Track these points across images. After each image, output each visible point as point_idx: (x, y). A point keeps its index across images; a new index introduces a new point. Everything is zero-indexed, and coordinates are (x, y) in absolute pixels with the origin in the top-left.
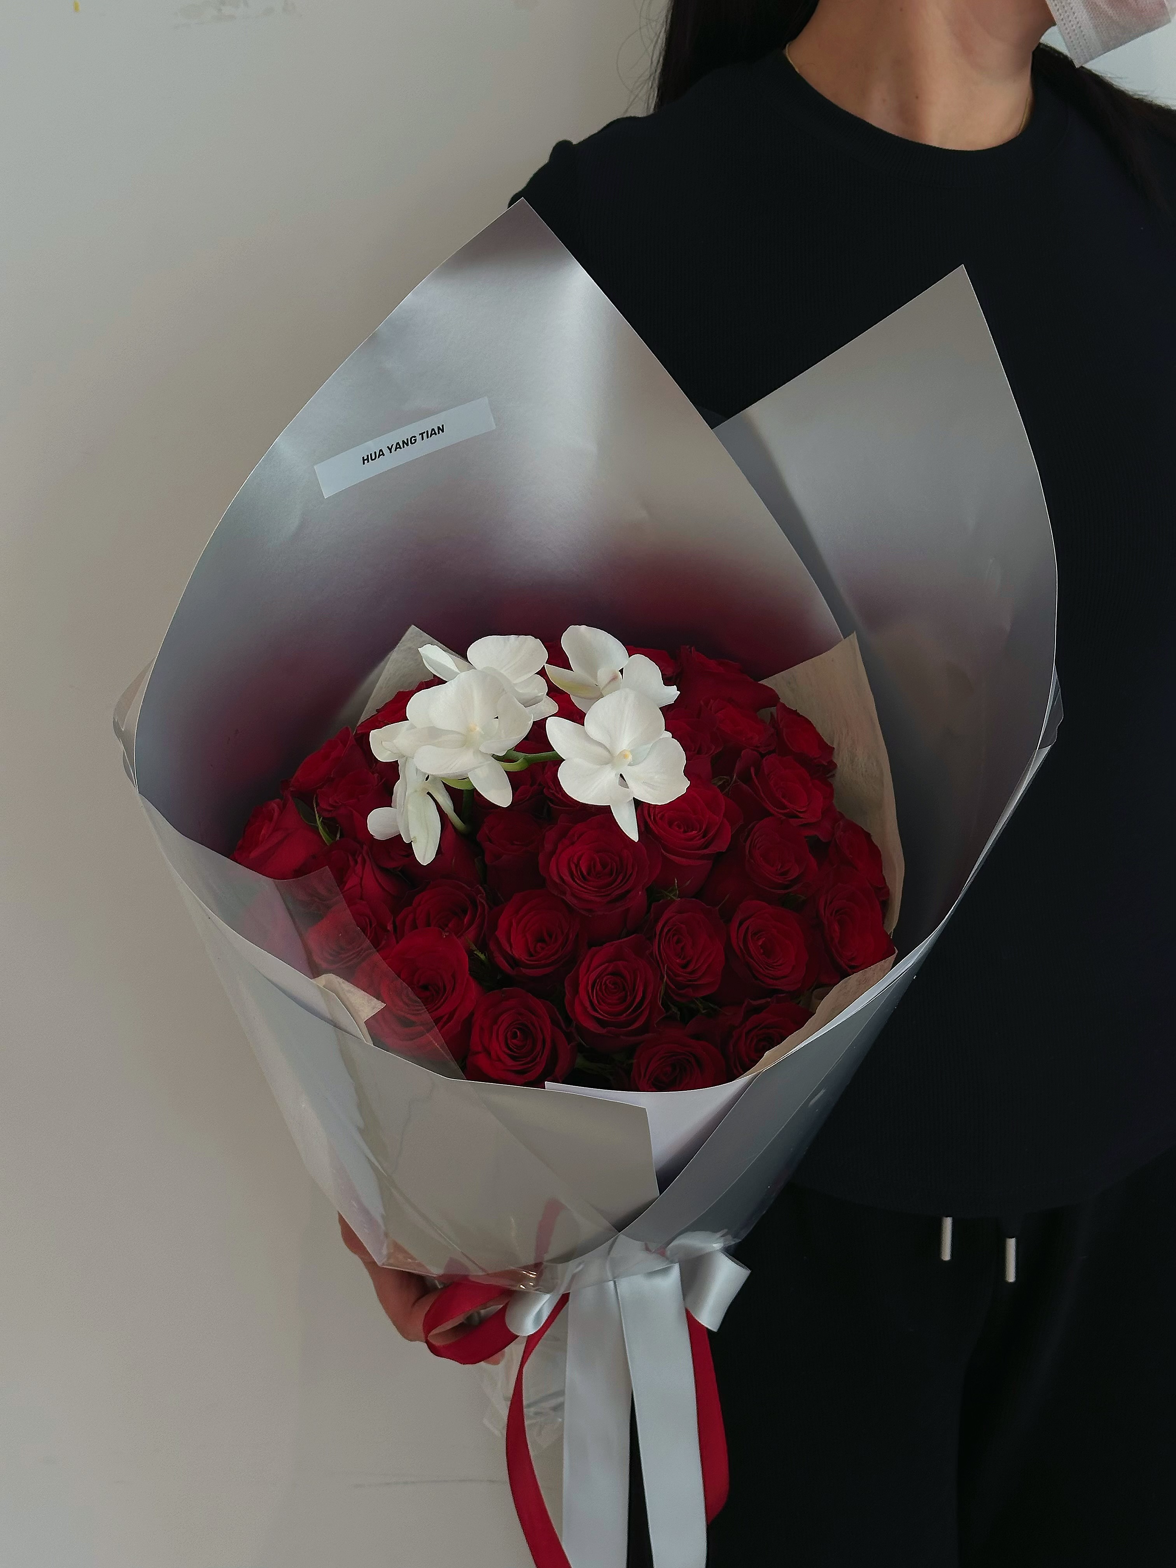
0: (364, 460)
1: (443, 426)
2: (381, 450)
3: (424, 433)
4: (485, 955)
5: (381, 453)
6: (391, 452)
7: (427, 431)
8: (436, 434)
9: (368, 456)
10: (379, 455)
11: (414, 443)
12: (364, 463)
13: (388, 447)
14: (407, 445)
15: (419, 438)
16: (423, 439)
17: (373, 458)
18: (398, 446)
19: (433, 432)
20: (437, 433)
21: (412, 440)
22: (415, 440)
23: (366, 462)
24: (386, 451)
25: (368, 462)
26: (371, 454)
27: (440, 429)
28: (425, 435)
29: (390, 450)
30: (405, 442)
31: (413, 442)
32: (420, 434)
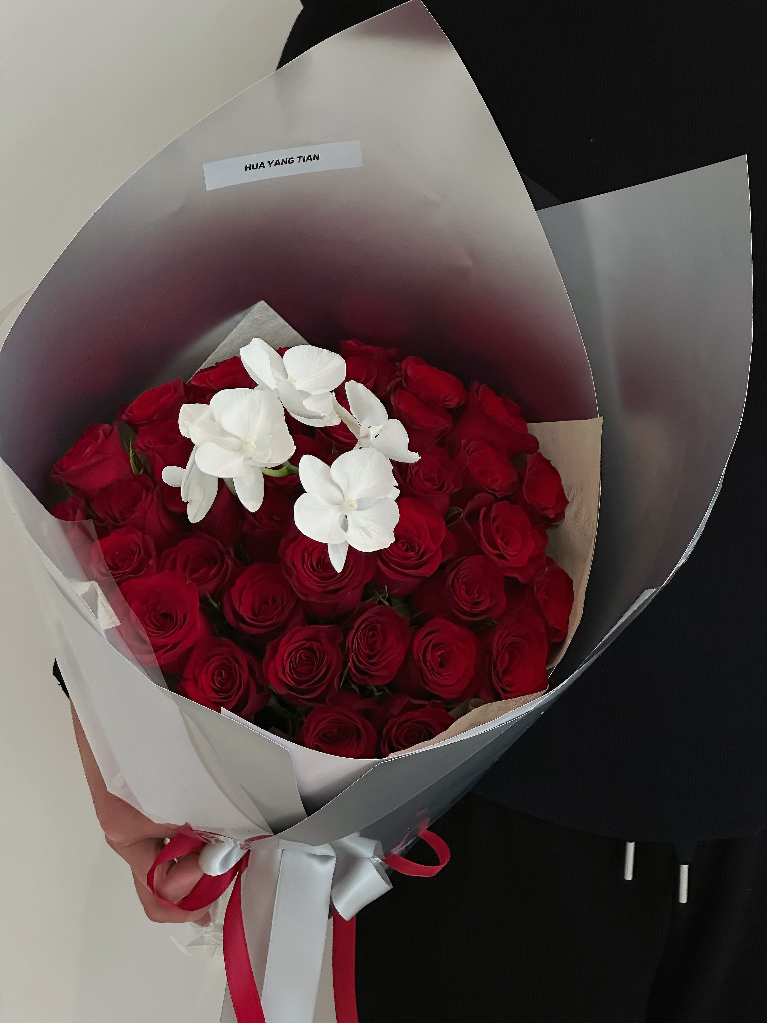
0: (246, 167)
1: (318, 155)
2: (262, 163)
3: (302, 157)
4: (218, 604)
5: (262, 165)
6: (270, 166)
7: (305, 157)
8: (311, 160)
9: (250, 165)
10: (260, 167)
11: (293, 162)
12: (246, 170)
13: (269, 162)
14: (286, 163)
15: (296, 160)
16: (299, 162)
17: (255, 167)
18: (277, 163)
19: (309, 158)
20: (313, 160)
21: (291, 161)
22: (293, 161)
23: (248, 169)
24: (267, 164)
25: (250, 169)
26: (253, 165)
27: (317, 157)
28: (302, 159)
29: (270, 164)
30: (284, 161)
31: (291, 162)
32: (298, 157)
